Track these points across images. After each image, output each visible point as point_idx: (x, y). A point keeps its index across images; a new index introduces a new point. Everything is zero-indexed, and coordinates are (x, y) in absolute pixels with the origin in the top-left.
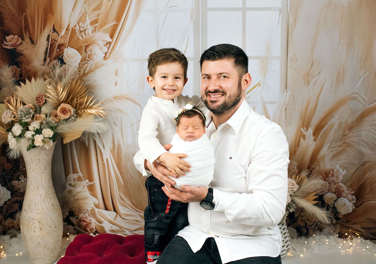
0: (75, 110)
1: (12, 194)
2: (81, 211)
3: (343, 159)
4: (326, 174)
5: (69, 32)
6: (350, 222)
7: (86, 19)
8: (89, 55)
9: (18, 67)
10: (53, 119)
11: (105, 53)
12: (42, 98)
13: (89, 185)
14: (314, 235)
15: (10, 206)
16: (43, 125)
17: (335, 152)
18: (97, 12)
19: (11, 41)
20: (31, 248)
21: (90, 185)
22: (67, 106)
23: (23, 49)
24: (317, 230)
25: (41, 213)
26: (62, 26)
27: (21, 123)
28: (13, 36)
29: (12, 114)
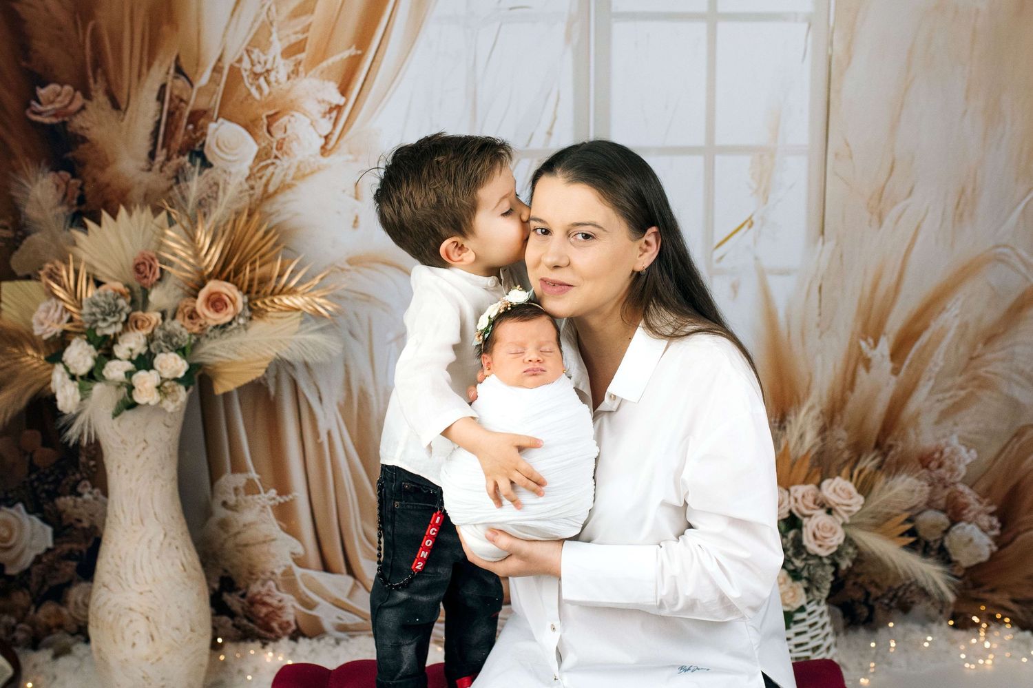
0: (246, 299)
1: (56, 535)
2: (254, 577)
3: (969, 421)
4: (922, 459)
5: (222, 76)
7: (271, 39)
8: (281, 141)
9: (74, 176)
10: (182, 326)
11: (326, 137)
12: (151, 266)
13: (277, 504)
14: (891, 625)
15: (51, 568)
16: (155, 343)
17: (950, 402)
18: (304, 20)
19: (52, 102)
21: (280, 503)
22: (226, 287)
23: (88, 124)
24: (897, 609)
25: (151, 591)
26: (202, 59)
27: (91, 338)
28: (58, 88)
29: (64, 312)
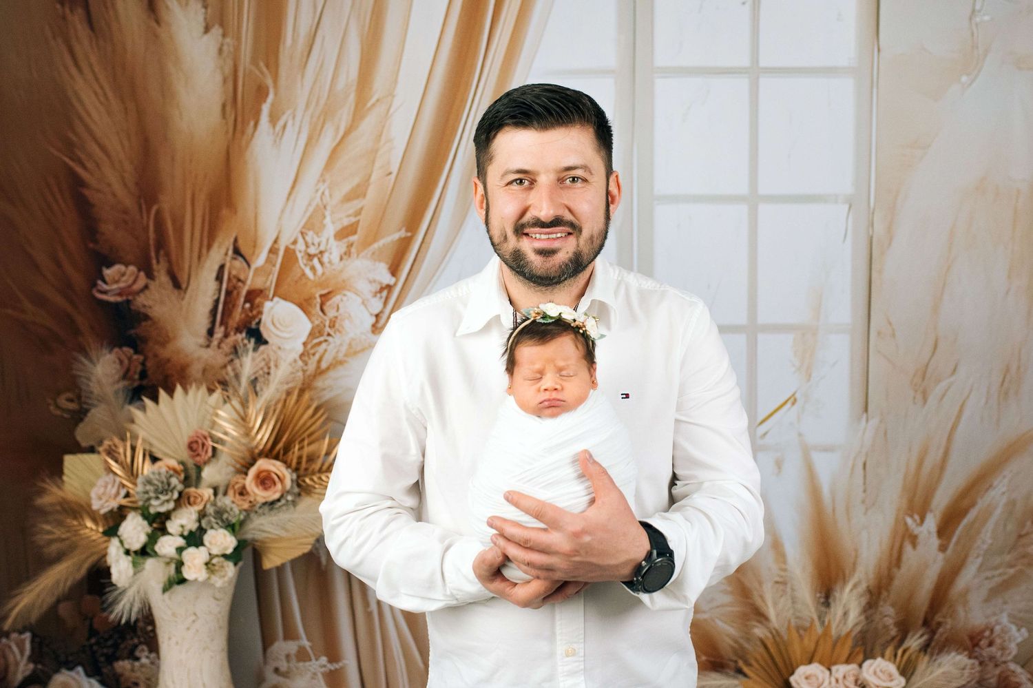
0: (295, 476)
3: (1017, 599)
4: (971, 638)
5: (277, 258)
7: (325, 222)
8: (334, 319)
9: (136, 352)
10: (233, 502)
11: (377, 316)
12: (203, 445)
13: (328, 671)
16: (206, 519)
17: (998, 580)
18: (356, 204)
19: (117, 282)
21: (331, 671)
22: (274, 465)
23: (151, 303)
26: (258, 242)
27: (146, 512)
28: (122, 267)
29: (121, 488)
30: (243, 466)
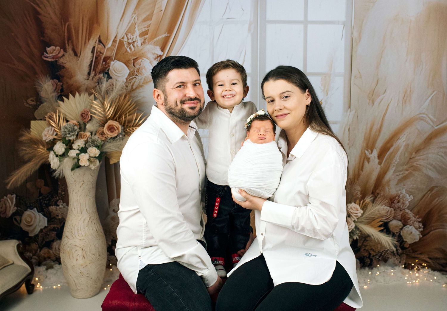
0: (123, 128)
1: (48, 222)
3: (410, 184)
4: (391, 199)
5: (116, 44)
6: (416, 251)
7: (135, 30)
8: (138, 69)
9: (59, 81)
10: (98, 138)
12: (87, 115)
14: (378, 266)
15: (47, 234)
16: (88, 143)
17: (401, 176)
18: (148, 23)
19: (52, 53)
20: (72, 278)
22: (115, 123)
23: (65, 62)
24: (381, 260)
26: (109, 37)
27: (64, 141)
28: (54, 47)
29: (54, 131)
30: (103, 123)
